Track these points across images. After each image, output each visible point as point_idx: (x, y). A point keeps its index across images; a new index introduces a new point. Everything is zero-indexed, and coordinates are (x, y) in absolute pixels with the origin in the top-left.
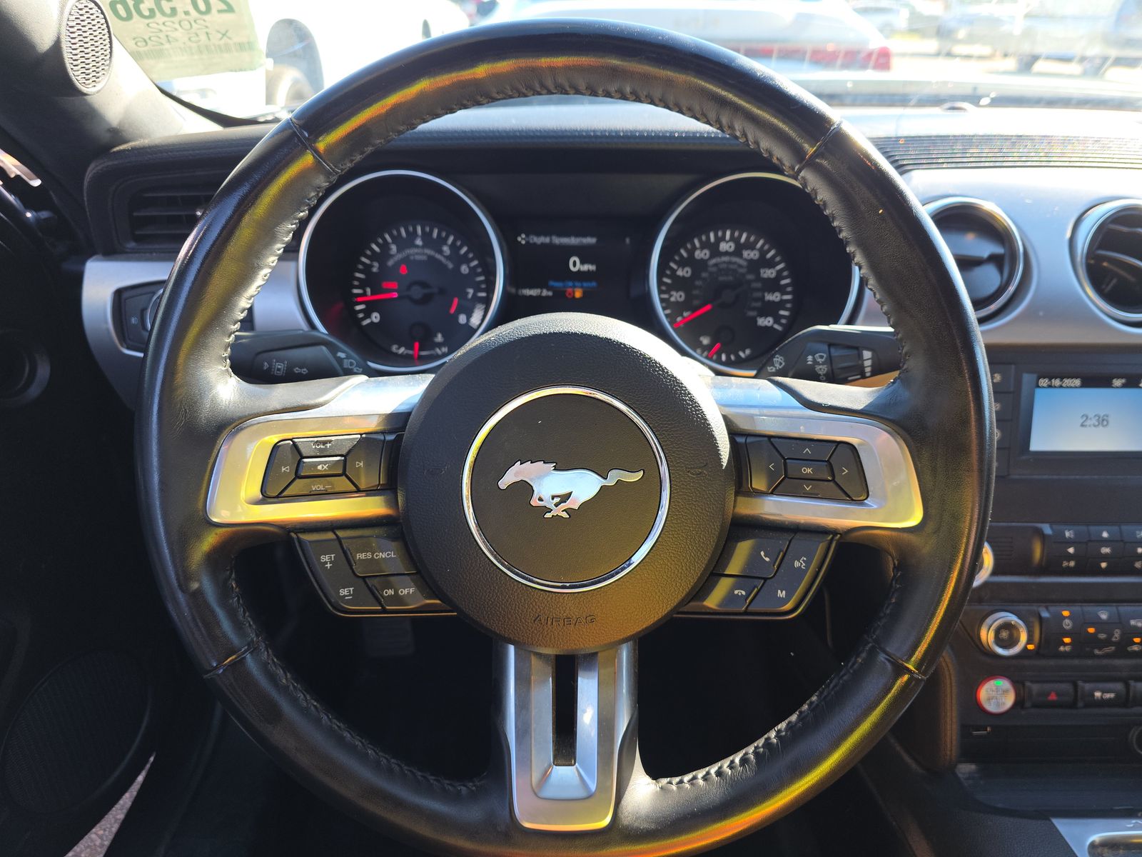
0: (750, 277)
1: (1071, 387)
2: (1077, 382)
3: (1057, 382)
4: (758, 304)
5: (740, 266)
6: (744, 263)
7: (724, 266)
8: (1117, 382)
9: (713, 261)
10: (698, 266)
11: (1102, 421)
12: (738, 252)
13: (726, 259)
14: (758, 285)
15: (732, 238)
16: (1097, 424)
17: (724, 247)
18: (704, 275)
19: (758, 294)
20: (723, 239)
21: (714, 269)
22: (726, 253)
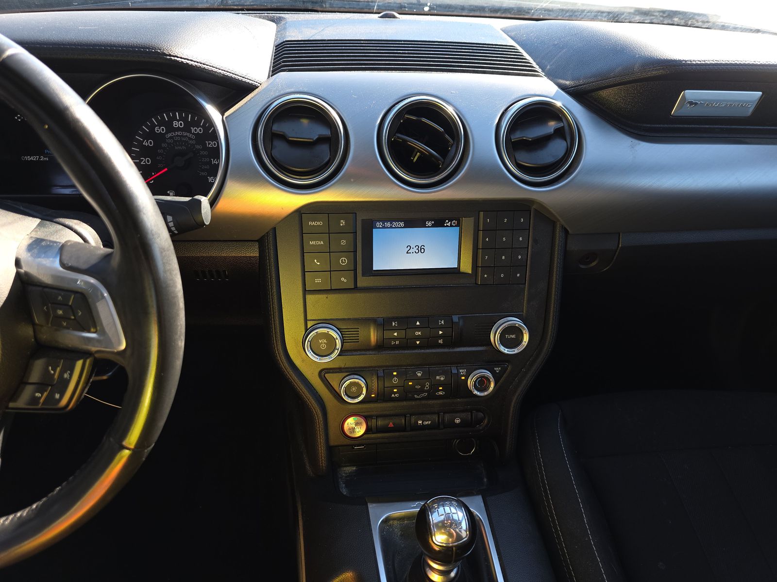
0: (198, 147)
1: (398, 227)
2: (402, 224)
3: (389, 224)
4: (207, 167)
5: (190, 139)
6: (193, 137)
7: (178, 138)
8: (429, 224)
9: (170, 135)
10: (159, 139)
11: (421, 249)
12: (187, 128)
13: (179, 133)
14: (206, 153)
15: (181, 119)
16: (417, 251)
17: (176, 124)
18: (163, 145)
19: (207, 160)
20: (175, 118)
21: (171, 141)
22: (178, 129)
